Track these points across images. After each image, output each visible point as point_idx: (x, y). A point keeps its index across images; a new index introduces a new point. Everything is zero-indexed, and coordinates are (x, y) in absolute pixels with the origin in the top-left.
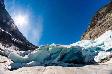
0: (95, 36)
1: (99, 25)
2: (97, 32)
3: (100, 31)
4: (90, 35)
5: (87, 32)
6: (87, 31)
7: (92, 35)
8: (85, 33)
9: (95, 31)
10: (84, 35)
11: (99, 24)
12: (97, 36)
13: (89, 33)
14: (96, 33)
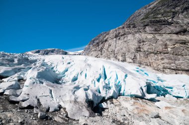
0: (151, 53)
1: (177, 33)
2: (160, 48)
3: (169, 49)
4: (139, 42)
5: (132, 30)
6: (134, 27)
7: (146, 48)
8: (126, 30)
9: (157, 40)
10: (121, 31)
11: (178, 29)
12: (156, 56)
13: (137, 35)
14: (157, 49)
